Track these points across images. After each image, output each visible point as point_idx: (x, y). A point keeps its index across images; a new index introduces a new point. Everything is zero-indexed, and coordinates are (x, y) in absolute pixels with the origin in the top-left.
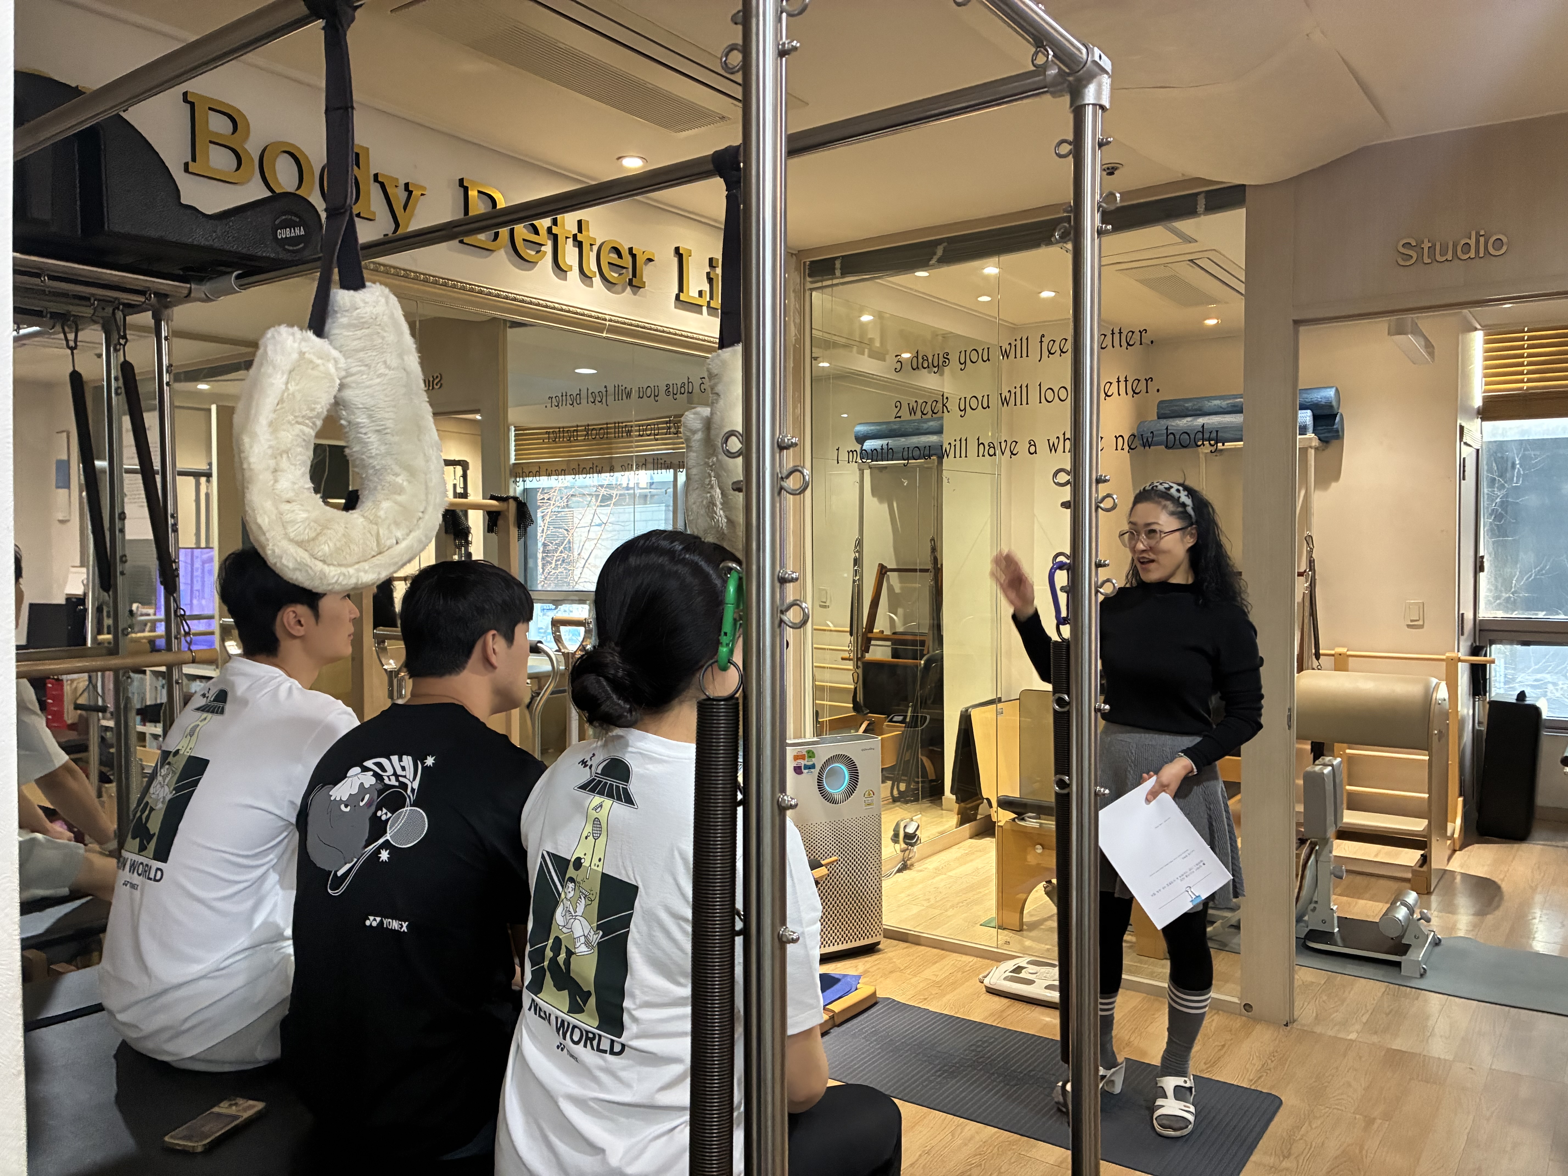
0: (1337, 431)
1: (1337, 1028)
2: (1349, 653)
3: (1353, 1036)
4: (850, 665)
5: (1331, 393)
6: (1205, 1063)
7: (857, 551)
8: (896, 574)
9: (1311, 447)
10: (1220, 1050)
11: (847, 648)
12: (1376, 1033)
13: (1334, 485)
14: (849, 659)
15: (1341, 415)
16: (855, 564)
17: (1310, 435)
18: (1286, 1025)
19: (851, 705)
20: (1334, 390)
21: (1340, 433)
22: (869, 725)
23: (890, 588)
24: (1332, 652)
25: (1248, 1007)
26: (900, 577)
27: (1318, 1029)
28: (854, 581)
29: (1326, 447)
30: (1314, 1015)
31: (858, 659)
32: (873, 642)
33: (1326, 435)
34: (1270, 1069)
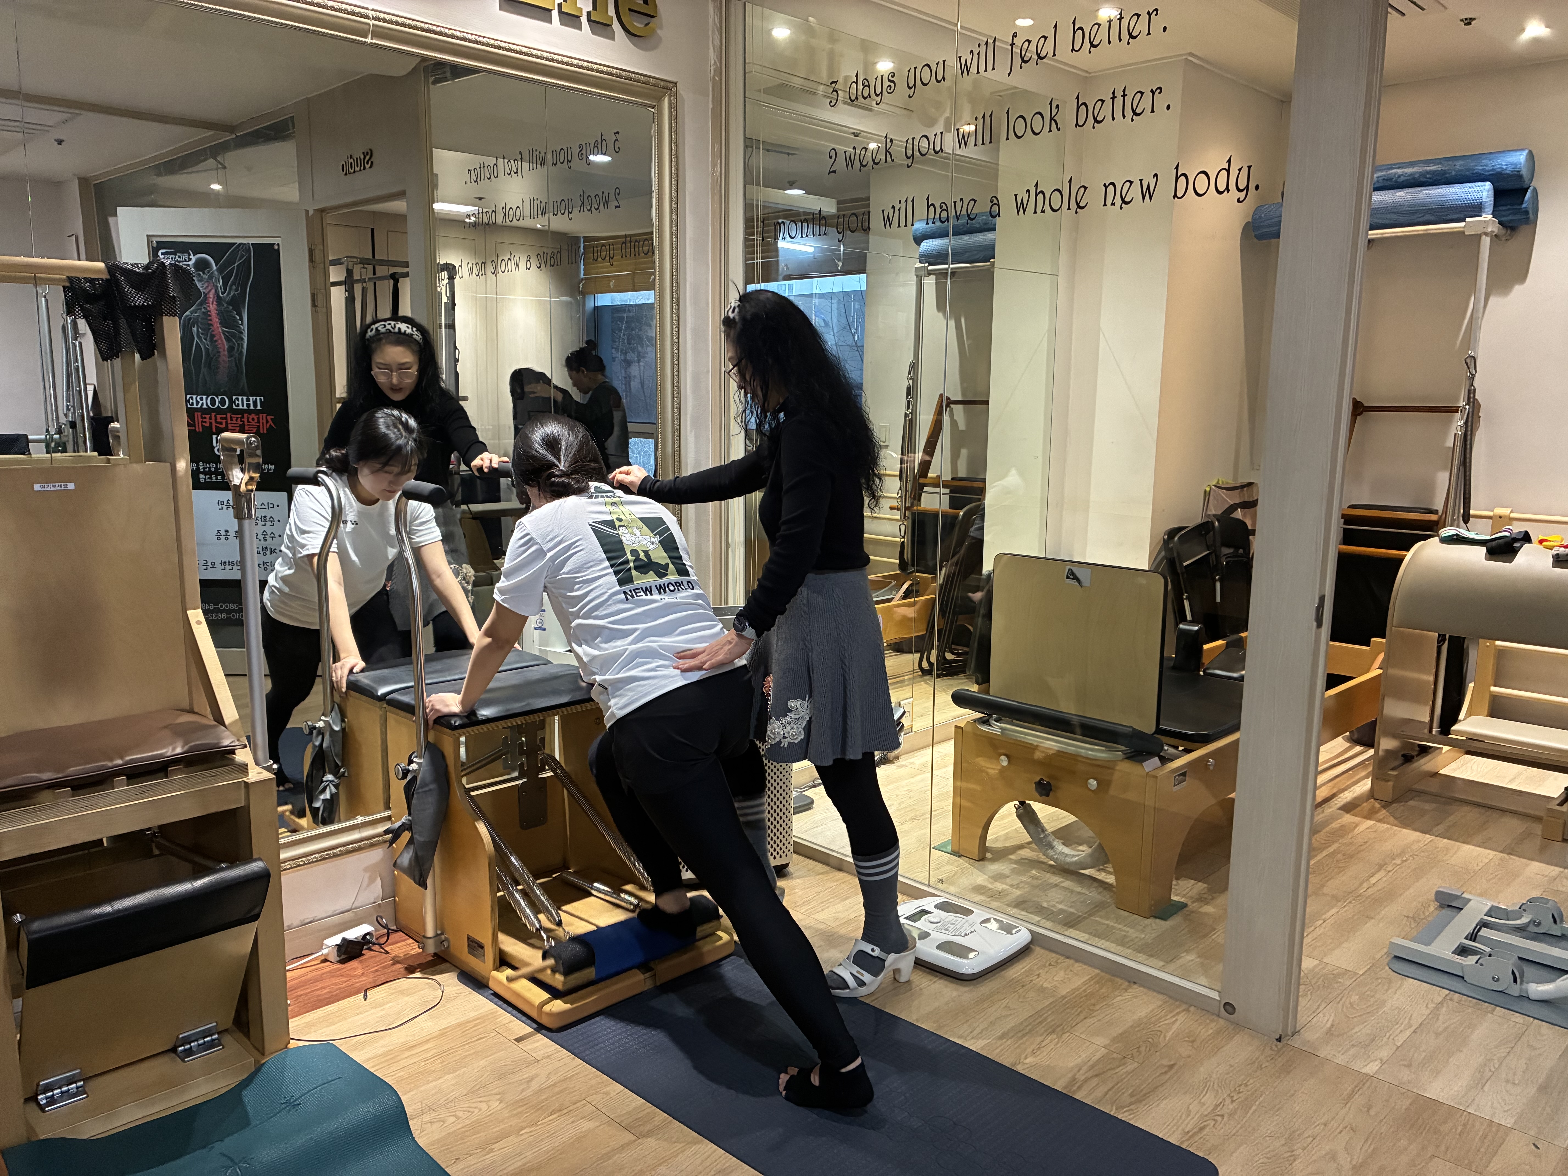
0: (1527, 213)
1: (1353, 1051)
2: (1512, 515)
3: (1371, 1068)
4: (897, 515)
5: (1521, 158)
6: (1131, 1095)
7: (911, 378)
8: (960, 406)
9: (1486, 234)
10: (1166, 1073)
11: (896, 495)
12: (1409, 1066)
13: (1517, 288)
14: (898, 509)
15: (1535, 190)
16: (908, 394)
17: (1487, 217)
18: (1279, 1040)
19: (897, 561)
20: (1525, 153)
21: (1531, 215)
22: (911, 585)
23: (954, 423)
24: (1490, 514)
25: (1229, 1008)
26: (965, 411)
27: (1324, 1052)
28: (906, 414)
29: (1511, 236)
30: (1328, 1025)
31: (906, 509)
32: (925, 489)
33: (1510, 218)
34: (1222, 1116)
